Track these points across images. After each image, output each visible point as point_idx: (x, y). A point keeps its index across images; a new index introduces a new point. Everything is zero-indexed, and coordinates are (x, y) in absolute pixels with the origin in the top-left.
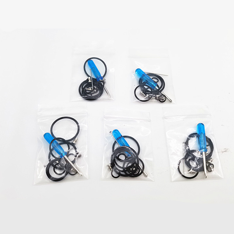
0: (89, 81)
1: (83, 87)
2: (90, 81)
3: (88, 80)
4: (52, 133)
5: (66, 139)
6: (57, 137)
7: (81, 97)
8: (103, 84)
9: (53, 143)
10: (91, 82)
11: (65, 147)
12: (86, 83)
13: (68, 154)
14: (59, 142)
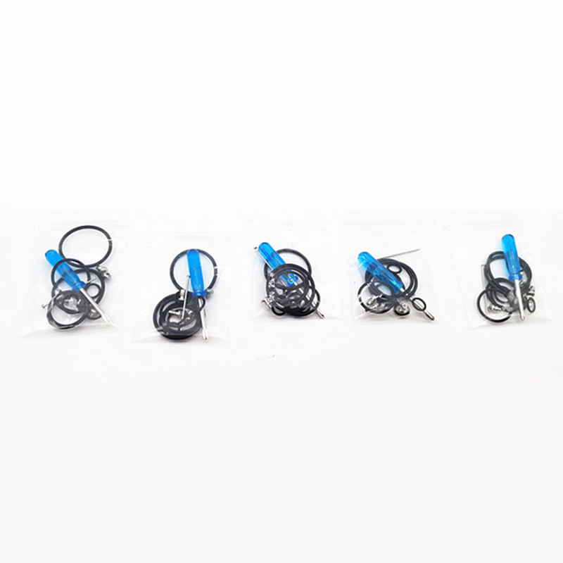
0: (180, 297)
1: (164, 310)
2: (182, 298)
3: (178, 295)
4: (60, 251)
5: (86, 263)
6: (67, 257)
7: (155, 330)
8: (200, 306)
9: (61, 266)
10: (183, 301)
11: (83, 277)
12: (173, 300)
13: (87, 287)
14: (74, 268)
